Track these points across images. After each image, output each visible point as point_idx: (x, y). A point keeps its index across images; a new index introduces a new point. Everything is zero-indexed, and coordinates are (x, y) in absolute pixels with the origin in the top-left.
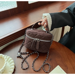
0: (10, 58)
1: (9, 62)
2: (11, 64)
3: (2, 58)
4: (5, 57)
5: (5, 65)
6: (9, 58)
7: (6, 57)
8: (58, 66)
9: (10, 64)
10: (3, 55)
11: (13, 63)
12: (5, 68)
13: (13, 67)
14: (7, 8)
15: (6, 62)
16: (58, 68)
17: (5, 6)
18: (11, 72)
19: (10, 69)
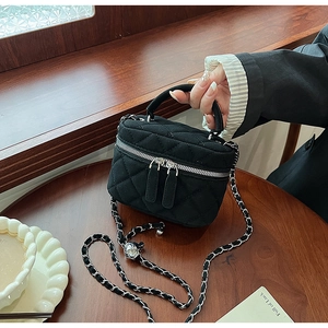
0: (53, 241)
1: (45, 256)
2: (54, 267)
3: (15, 236)
4: (29, 236)
5: (27, 270)
6: (45, 240)
7: (35, 234)
8: (262, 289)
9: (49, 265)
10: (22, 226)
11: (63, 264)
12: (24, 280)
13: (63, 278)
14: (51, 19)
15: (33, 257)
16: (261, 297)
17: (44, 12)
18: (52, 302)
19: (50, 287)
